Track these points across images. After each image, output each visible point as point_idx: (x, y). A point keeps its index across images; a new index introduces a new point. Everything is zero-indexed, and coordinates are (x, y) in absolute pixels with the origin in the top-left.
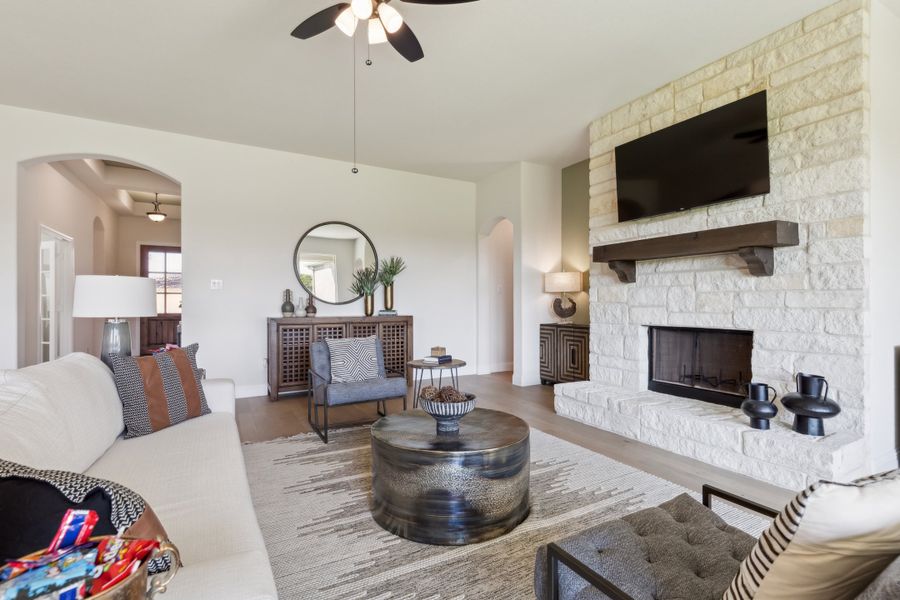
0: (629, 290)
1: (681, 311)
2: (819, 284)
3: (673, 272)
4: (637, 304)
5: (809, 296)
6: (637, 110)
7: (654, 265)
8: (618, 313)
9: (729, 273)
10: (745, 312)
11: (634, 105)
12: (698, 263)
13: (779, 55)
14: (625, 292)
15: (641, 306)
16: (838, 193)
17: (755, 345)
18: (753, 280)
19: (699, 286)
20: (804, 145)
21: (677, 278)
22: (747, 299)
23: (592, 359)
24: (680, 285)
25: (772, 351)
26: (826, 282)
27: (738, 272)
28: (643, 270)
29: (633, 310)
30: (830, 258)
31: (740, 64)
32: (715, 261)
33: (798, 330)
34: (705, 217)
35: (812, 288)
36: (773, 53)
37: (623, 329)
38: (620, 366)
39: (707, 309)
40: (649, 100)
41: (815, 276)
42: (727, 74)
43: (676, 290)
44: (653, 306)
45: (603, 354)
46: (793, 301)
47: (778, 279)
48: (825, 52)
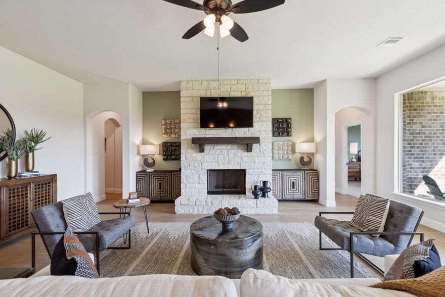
0: (201, 155)
1: (223, 163)
2: (262, 155)
3: (220, 149)
4: (205, 161)
5: (260, 158)
6: (205, 84)
7: (212, 146)
8: (196, 165)
9: (239, 151)
10: (244, 163)
11: (204, 82)
12: (229, 147)
13: (253, 87)
14: (200, 156)
15: (207, 162)
16: (266, 131)
17: (247, 174)
18: (246, 153)
19: (229, 155)
20: (259, 116)
21: (221, 152)
22: (245, 159)
23: (182, 186)
24: (222, 154)
25: (251, 175)
26: (264, 155)
27: (242, 151)
28: (207, 148)
29: (204, 163)
30: (265, 148)
31: (242, 84)
32: (235, 146)
33: (258, 168)
34: (231, 131)
35: (261, 156)
36: (251, 85)
37: (198, 171)
38: (197, 187)
39: (232, 163)
40: (211, 83)
41: (261, 153)
42: (238, 85)
43: (221, 156)
44: (212, 162)
45: (189, 183)
46: (256, 160)
47: (253, 153)
48: (264, 91)
